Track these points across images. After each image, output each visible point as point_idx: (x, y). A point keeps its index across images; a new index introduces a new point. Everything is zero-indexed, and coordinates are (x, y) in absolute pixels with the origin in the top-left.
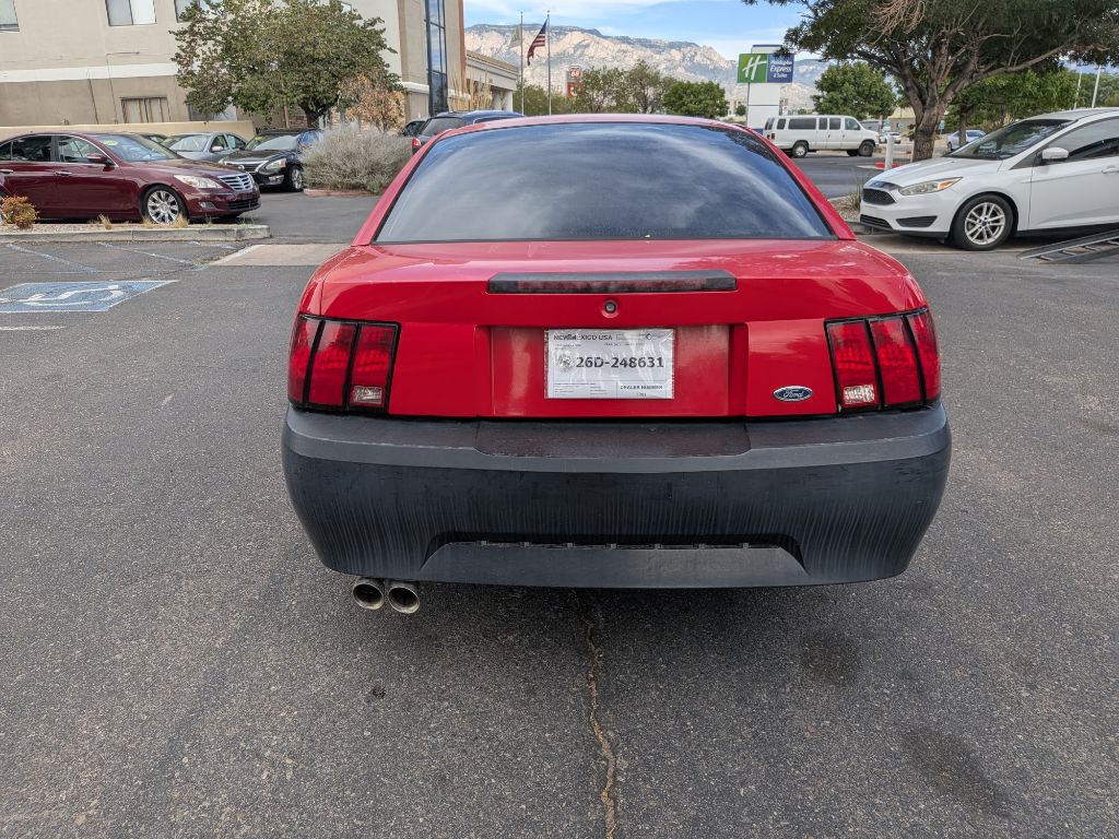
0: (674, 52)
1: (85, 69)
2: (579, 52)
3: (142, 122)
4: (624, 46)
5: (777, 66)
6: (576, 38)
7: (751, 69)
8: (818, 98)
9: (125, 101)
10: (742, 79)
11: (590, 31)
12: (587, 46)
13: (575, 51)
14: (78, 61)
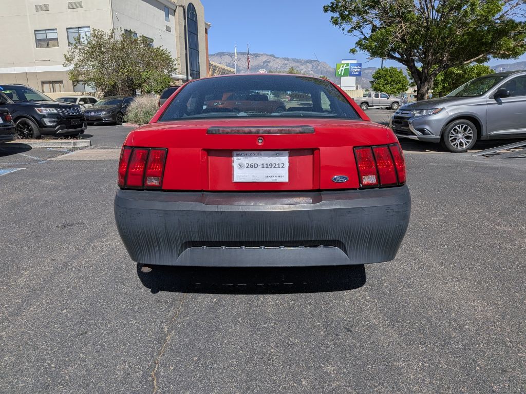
0: (308, 64)
1: (25, 68)
2: (265, 65)
3: (51, 92)
4: (286, 62)
5: (354, 69)
6: (264, 58)
7: (342, 70)
9: (43, 83)
10: (337, 75)
11: (270, 56)
12: (269, 62)
13: (264, 64)
14: (21, 64)
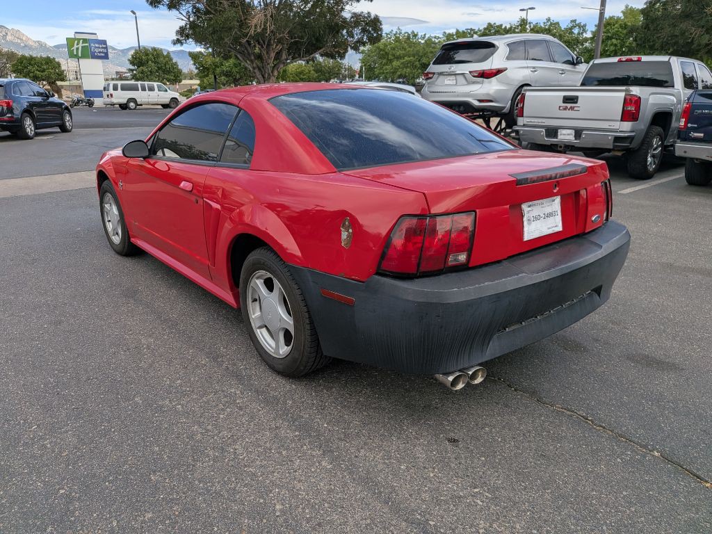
8: (132, 70)
10: (72, 55)
